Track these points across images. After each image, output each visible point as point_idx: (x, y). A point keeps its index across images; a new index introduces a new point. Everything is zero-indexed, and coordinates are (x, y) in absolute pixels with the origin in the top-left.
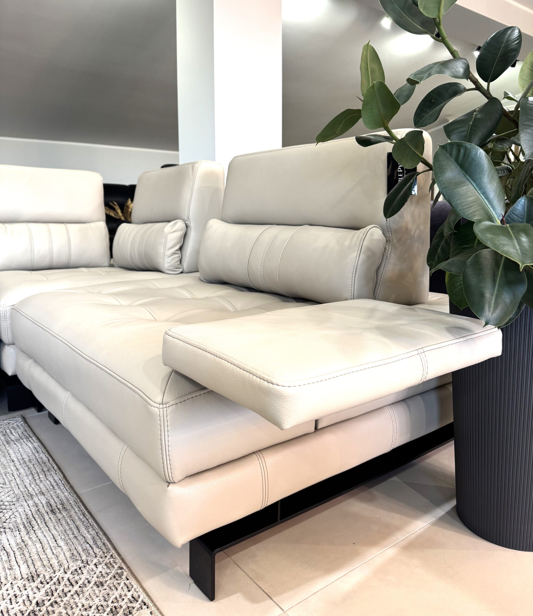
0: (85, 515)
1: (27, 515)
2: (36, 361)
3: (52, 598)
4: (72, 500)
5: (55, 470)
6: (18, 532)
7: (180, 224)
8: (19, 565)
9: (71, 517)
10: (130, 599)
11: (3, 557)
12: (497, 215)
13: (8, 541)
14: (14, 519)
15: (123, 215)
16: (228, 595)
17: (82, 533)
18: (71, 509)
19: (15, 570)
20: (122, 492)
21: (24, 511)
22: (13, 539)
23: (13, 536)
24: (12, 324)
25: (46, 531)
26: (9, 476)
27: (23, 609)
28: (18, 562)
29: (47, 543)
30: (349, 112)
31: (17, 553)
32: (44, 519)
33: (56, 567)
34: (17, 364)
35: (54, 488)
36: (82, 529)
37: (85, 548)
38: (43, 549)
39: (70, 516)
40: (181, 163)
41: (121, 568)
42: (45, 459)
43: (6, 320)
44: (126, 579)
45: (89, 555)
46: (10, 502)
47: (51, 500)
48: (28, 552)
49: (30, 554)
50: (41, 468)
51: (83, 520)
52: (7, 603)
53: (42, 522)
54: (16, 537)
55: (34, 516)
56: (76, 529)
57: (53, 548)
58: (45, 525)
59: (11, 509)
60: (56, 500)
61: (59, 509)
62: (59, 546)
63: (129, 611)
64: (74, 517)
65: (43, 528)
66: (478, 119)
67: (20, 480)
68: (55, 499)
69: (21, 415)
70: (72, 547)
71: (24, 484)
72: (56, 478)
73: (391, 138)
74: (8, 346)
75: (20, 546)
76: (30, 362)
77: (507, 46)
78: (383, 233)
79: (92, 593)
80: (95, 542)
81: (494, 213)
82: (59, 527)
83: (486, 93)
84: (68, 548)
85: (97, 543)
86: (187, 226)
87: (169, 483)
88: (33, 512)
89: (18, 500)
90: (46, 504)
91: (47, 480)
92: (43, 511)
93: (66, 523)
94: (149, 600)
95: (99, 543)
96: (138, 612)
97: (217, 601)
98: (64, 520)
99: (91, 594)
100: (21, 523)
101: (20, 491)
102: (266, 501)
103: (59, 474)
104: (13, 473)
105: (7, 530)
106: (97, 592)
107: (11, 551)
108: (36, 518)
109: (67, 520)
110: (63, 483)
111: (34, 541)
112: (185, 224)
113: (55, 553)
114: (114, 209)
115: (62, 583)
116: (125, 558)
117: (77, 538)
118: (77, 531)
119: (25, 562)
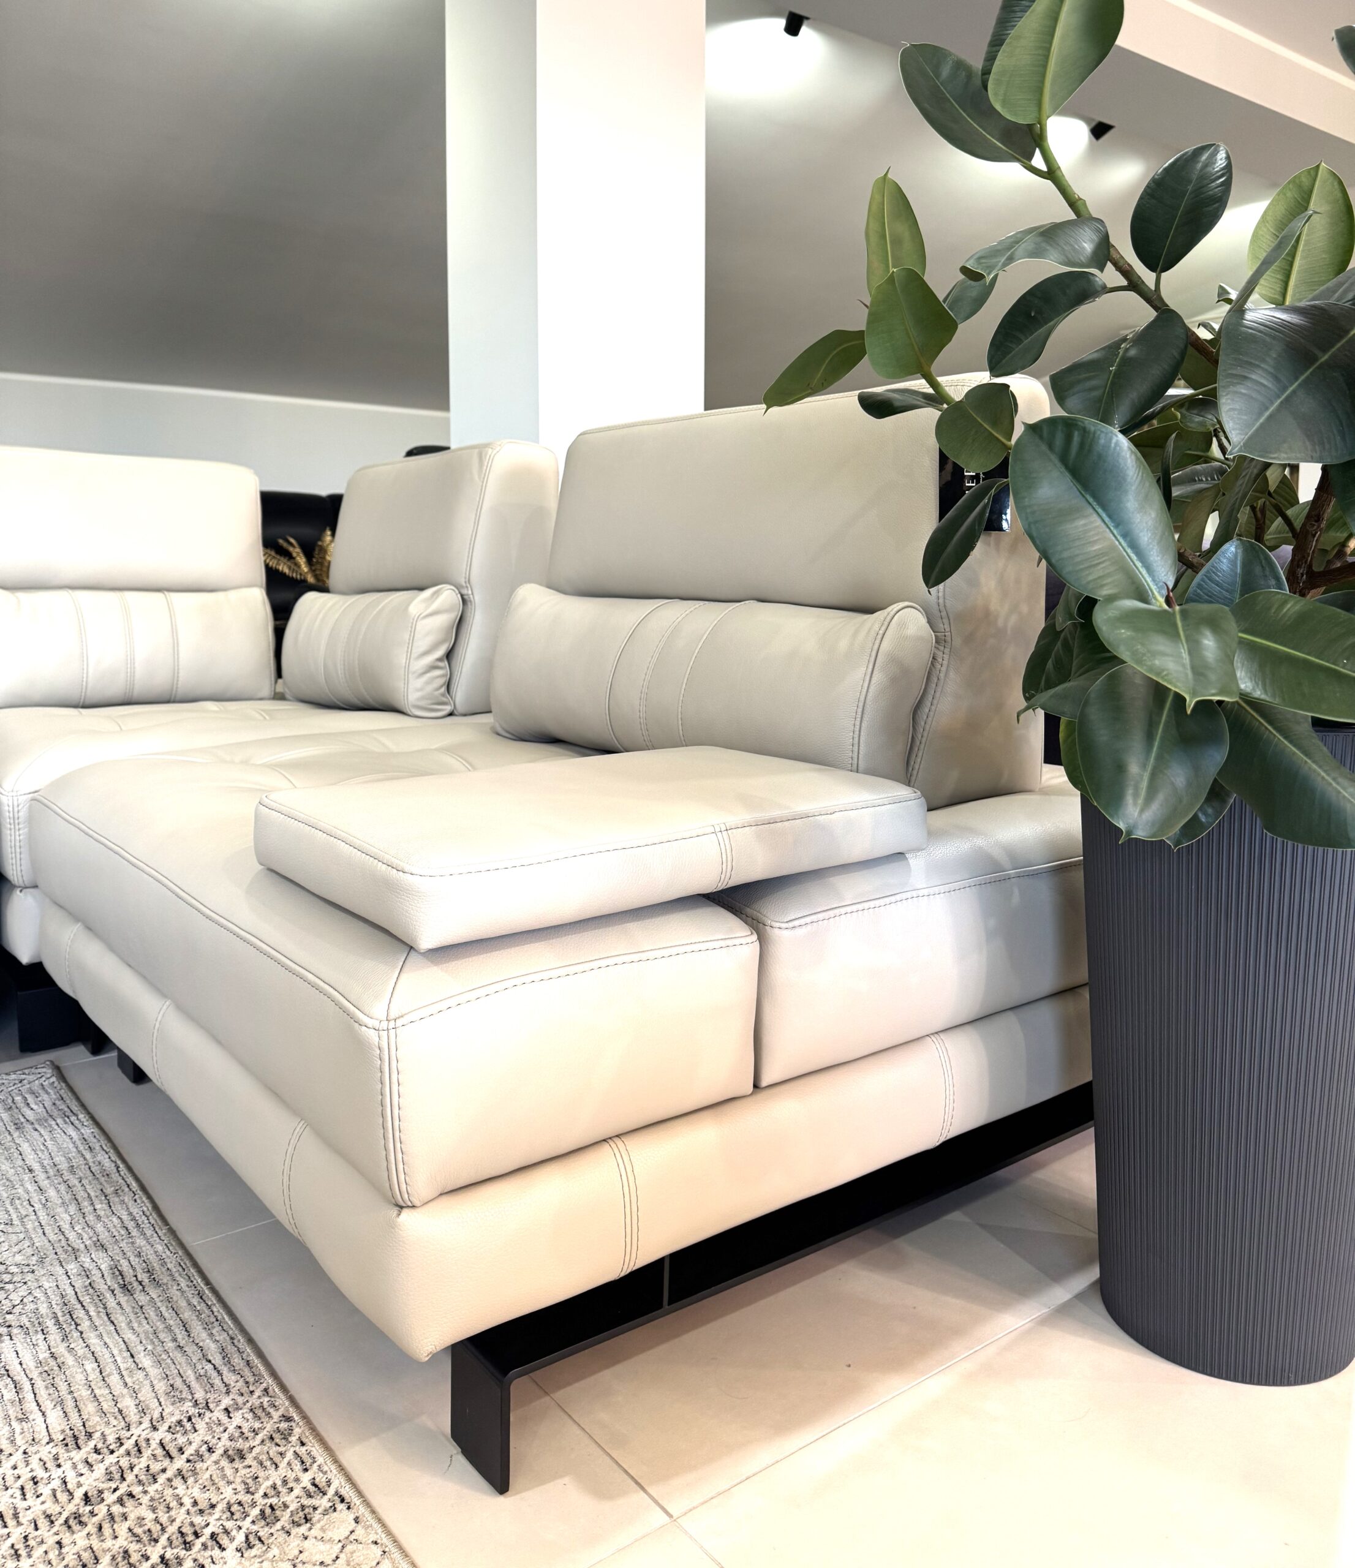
0: (203, 1297)
1: (63, 1296)
2: (89, 928)
3: (120, 1486)
4: (174, 1262)
5: (133, 1192)
6: (40, 1336)
7: (447, 596)
8: (43, 1410)
9: (171, 1300)
10: (308, 1488)
11: (4, 1392)
12: (1156, 585)
13: (18, 1357)
14: (32, 1306)
15: (313, 571)
16: (541, 1480)
17: (196, 1337)
18: (170, 1283)
19: (33, 1423)
20: (292, 1234)
21: (57, 1286)
22: (30, 1351)
23: (29, 1345)
24: (31, 838)
25: (108, 1334)
26: (21, 1205)
27: (51, 1510)
28: (41, 1404)
29: (110, 1360)
30: (839, 337)
31: (40, 1384)
32: (104, 1305)
33: (133, 1415)
34: (42, 936)
35: (129, 1233)
36: (197, 1329)
37: (202, 1372)
38: (101, 1374)
39: (169, 1300)
40: (453, 446)
41: (288, 1419)
42: (108, 1165)
43: (17, 827)
44: (299, 1444)
45: (212, 1389)
46: (24, 1267)
47: (122, 1261)
48: (66, 1381)
49: (71, 1385)
50: (99, 1187)
51: (198, 1308)
52: (15, 1496)
53: (99, 1312)
54: (36, 1347)
55: (82, 1299)
56: (181, 1328)
57: (124, 1373)
58: (106, 1318)
59: (25, 1283)
60: (134, 1261)
61: (140, 1283)
62: (140, 1369)
63: (305, 1515)
64: (177, 1302)
65: (101, 1325)
66: (1131, 359)
67: (48, 1215)
68: (131, 1259)
69: (52, 1062)
70: (170, 1371)
71: (58, 1224)
72: (135, 1211)
73: (937, 398)
74: (21, 891)
75: (46, 1368)
76: (75, 930)
77: (1199, 189)
78: (929, 622)
79: (217, 1475)
80: (227, 1359)
81: (1149, 580)
82: (140, 1323)
83: (1153, 299)
84: (161, 1373)
85: (232, 1361)
86: (464, 601)
87: (402, 1207)
88: (78, 1288)
89: (41, 1261)
90: (111, 1271)
91: (113, 1216)
92: (103, 1288)
93: (157, 1315)
94: (352, 1491)
95: (236, 1360)
96: (326, 1517)
97: (511, 1496)
98: (153, 1309)
99: (214, 1477)
100: (50, 1315)
101: (46, 1241)
102: (634, 1255)
103: (143, 1202)
104: (31, 1197)
105: (15, 1331)
106: (229, 1472)
107: (25, 1379)
108: (84, 1304)
109: (159, 1308)
110: (153, 1221)
111: (79, 1355)
112: (459, 595)
113: (130, 1384)
114: (288, 555)
115: (147, 1453)
116: (297, 1397)
117: (184, 1349)
118: (184, 1332)
119: (58, 1405)
